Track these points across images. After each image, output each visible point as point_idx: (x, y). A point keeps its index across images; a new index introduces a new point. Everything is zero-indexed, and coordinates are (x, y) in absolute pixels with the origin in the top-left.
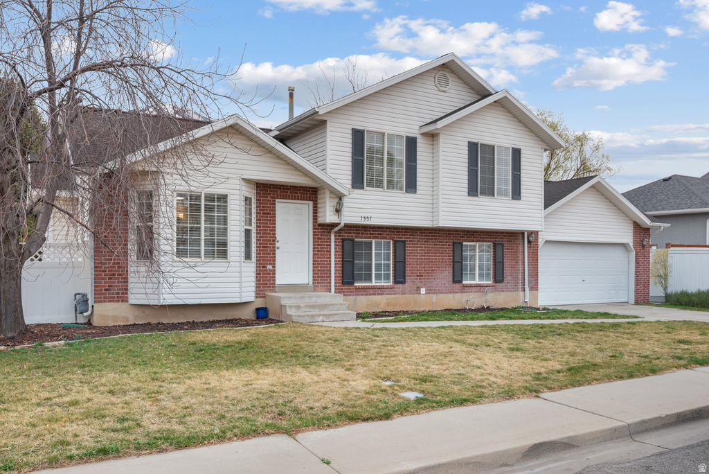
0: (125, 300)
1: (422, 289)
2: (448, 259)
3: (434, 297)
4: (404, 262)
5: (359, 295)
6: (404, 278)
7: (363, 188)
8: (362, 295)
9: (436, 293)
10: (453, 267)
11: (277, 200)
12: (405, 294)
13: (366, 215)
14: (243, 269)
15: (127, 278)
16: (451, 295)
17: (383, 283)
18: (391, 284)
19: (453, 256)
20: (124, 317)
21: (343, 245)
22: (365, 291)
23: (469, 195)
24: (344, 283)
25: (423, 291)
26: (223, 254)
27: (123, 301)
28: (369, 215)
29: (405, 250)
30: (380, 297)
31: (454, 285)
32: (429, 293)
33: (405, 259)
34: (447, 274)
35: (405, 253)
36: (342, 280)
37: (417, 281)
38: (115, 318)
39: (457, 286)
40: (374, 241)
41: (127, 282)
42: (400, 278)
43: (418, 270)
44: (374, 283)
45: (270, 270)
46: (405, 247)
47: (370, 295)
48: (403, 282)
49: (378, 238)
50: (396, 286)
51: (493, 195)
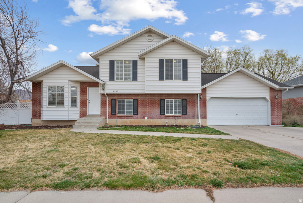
0: (40, 119)
1: (145, 117)
2: (158, 106)
3: (151, 120)
4: (138, 107)
5: (118, 119)
6: (138, 113)
7: (114, 81)
8: (119, 119)
9: (152, 119)
10: (161, 109)
11: (88, 87)
12: (138, 119)
13: (115, 90)
14: (69, 110)
15: (40, 112)
16: (159, 120)
17: (129, 115)
18: (133, 115)
19: (161, 105)
20: (39, 124)
21: (112, 101)
22: (121, 117)
23: (160, 80)
24: (112, 115)
25: (146, 118)
26: (63, 105)
27: (39, 119)
28: (117, 90)
29: (138, 102)
30: (127, 119)
31: (161, 116)
32: (149, 119)
33: (138, 106)
34: (158, 111)
35: (138, 104)
36: (111, 113)
37: (144, 114)
38: (37, 124)
39: (163, 116)
40: (125, 99)
41: (40, 113)
42: (136, 113)
43: (144, 110)
44: (125, 115)
45: (85, 110)
46: (138, 101)
47: (123, 119)
48: (137, 114)
49: (126, 98)
50: (134, 116)
51: (173, 79)
